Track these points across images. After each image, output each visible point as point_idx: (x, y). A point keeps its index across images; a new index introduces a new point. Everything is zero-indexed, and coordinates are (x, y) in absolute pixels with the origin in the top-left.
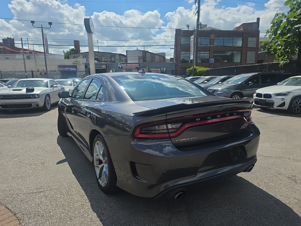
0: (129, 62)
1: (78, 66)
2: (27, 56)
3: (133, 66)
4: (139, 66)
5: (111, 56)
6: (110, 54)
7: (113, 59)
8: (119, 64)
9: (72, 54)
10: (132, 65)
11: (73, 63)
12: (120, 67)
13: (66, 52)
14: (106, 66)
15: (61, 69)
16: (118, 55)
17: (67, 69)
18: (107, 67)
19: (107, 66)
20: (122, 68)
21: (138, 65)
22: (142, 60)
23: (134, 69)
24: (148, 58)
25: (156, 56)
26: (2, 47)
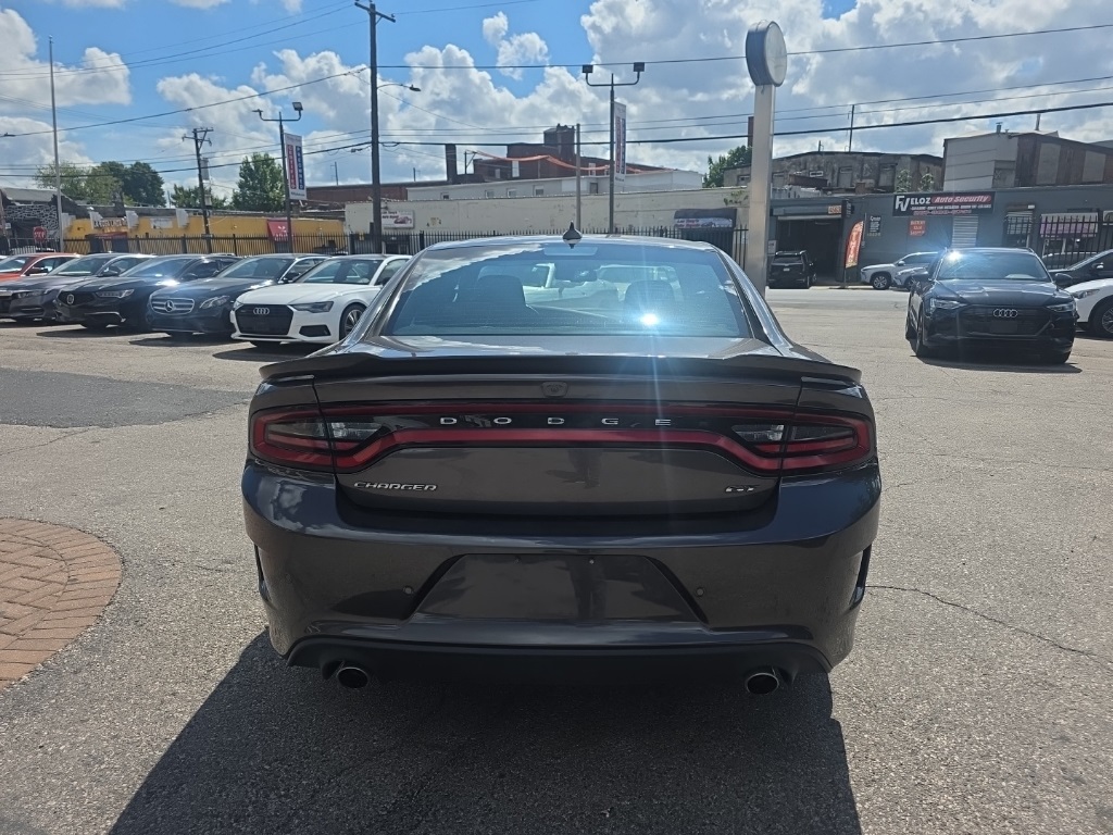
0: (948, 186)
1: (740, 210)
2: (592, 184)
3: (959, 204)
4: (990, 202)
5: (880, 165)
6: (876, 158)
7: (884, 180)
8: (898, 198)
9: (735, 168)
10: (958, 199)
11: (725, 201)
12: (904, 209)
13: (716, 160)
14: (844, 209)
15: (685, 224)
16: (909, 159)
17: (701, 221)
18: (849, 212)
19: (849, 205)
20: (909, 212)
21: (985, 199)
22: (1011, 178)
23: (967, 214)
24: (1047, 167)
25: (1090, 156)
26: (539, 157)
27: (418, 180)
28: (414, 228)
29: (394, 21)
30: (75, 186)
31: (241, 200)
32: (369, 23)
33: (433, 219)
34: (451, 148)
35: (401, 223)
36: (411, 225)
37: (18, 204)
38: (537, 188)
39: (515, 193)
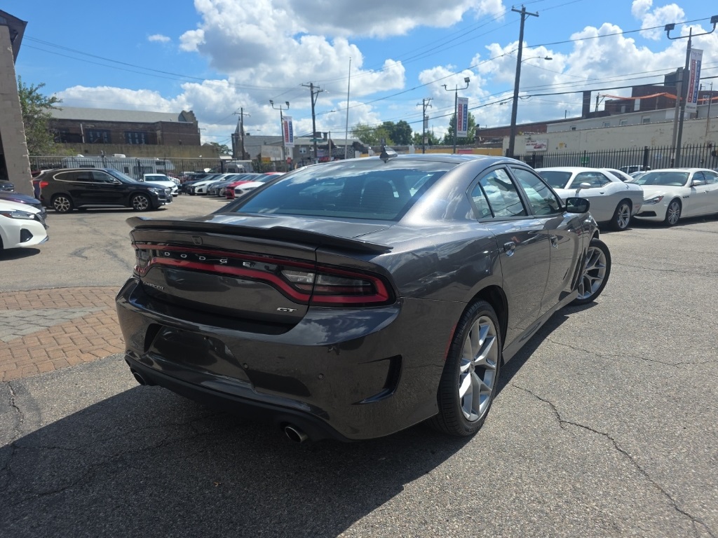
26: (658, 94)
27: (567, 118)
28: (547, 151)
29: (538, 16)
30: (367, 136)
31: (448, 139)
32: (520, 21)
33: (561, 144)
34: (587, 95)
35: (538, 148)
36: (545, 149)
37: (338, 147)
38: (645, 118)
39: (626, 122)
